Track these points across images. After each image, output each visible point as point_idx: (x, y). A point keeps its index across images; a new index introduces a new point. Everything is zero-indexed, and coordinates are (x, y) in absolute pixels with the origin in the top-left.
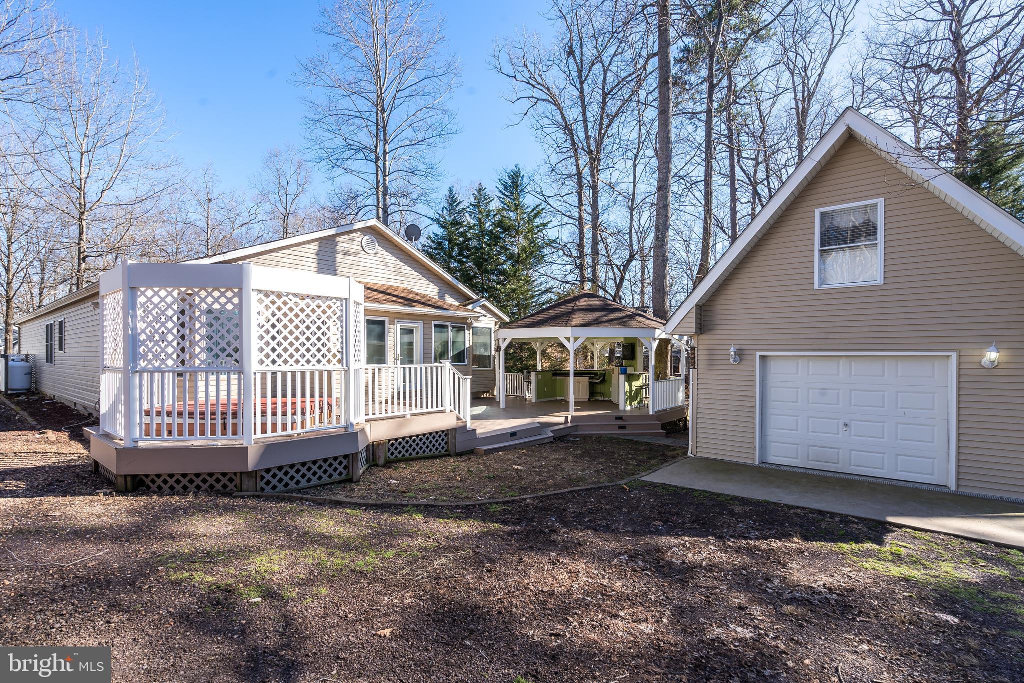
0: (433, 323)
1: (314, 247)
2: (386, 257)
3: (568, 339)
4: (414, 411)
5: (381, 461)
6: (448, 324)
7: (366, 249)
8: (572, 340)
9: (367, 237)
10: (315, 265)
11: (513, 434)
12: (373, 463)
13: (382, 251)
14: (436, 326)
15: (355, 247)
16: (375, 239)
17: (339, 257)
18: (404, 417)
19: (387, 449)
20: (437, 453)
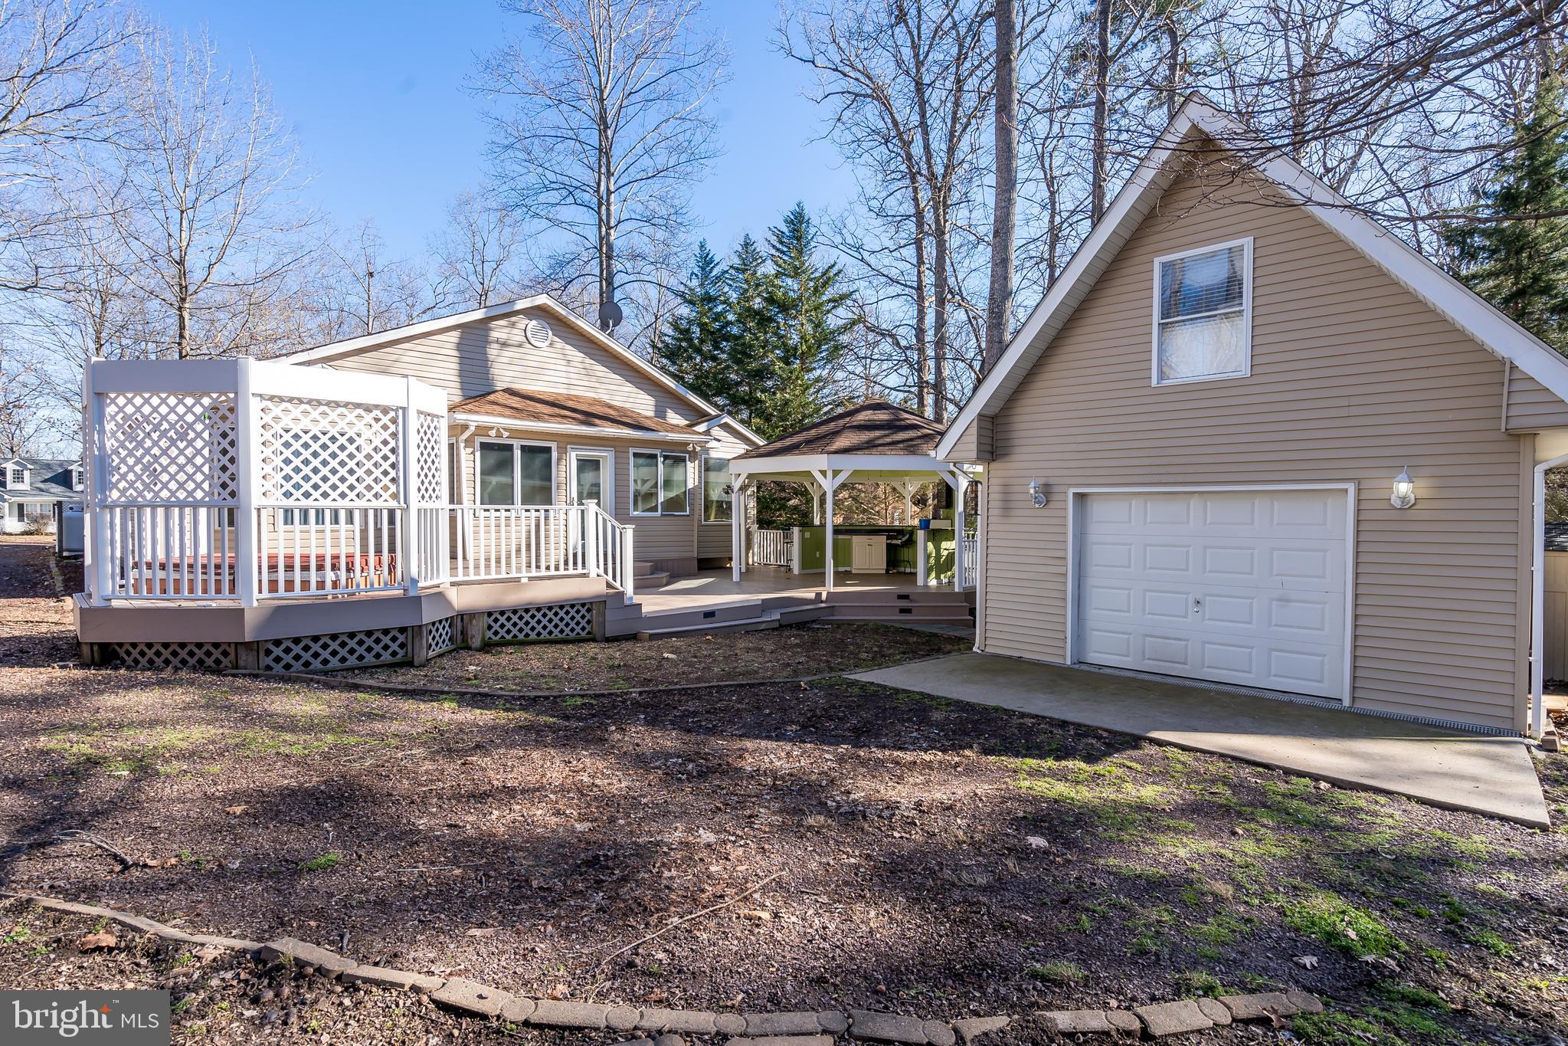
0: (632, 451)
1: (454, 337)
2: (568, 352)
3: (824, 473)
4: (534, 573)
5: (476, 642)
6: (658, 452)
7: (532, 341)
8: (830, 474)
9: (534, 322)
10: (456, 367)
11: (709, 614)
12: (464, 645)
13: (560, 344)
14: (636, 455)
15: (517, 336)
16: (547, 326)
17: (493, 351)
18: (517, 580)
19: (486, 626)
20: (573, 635)
